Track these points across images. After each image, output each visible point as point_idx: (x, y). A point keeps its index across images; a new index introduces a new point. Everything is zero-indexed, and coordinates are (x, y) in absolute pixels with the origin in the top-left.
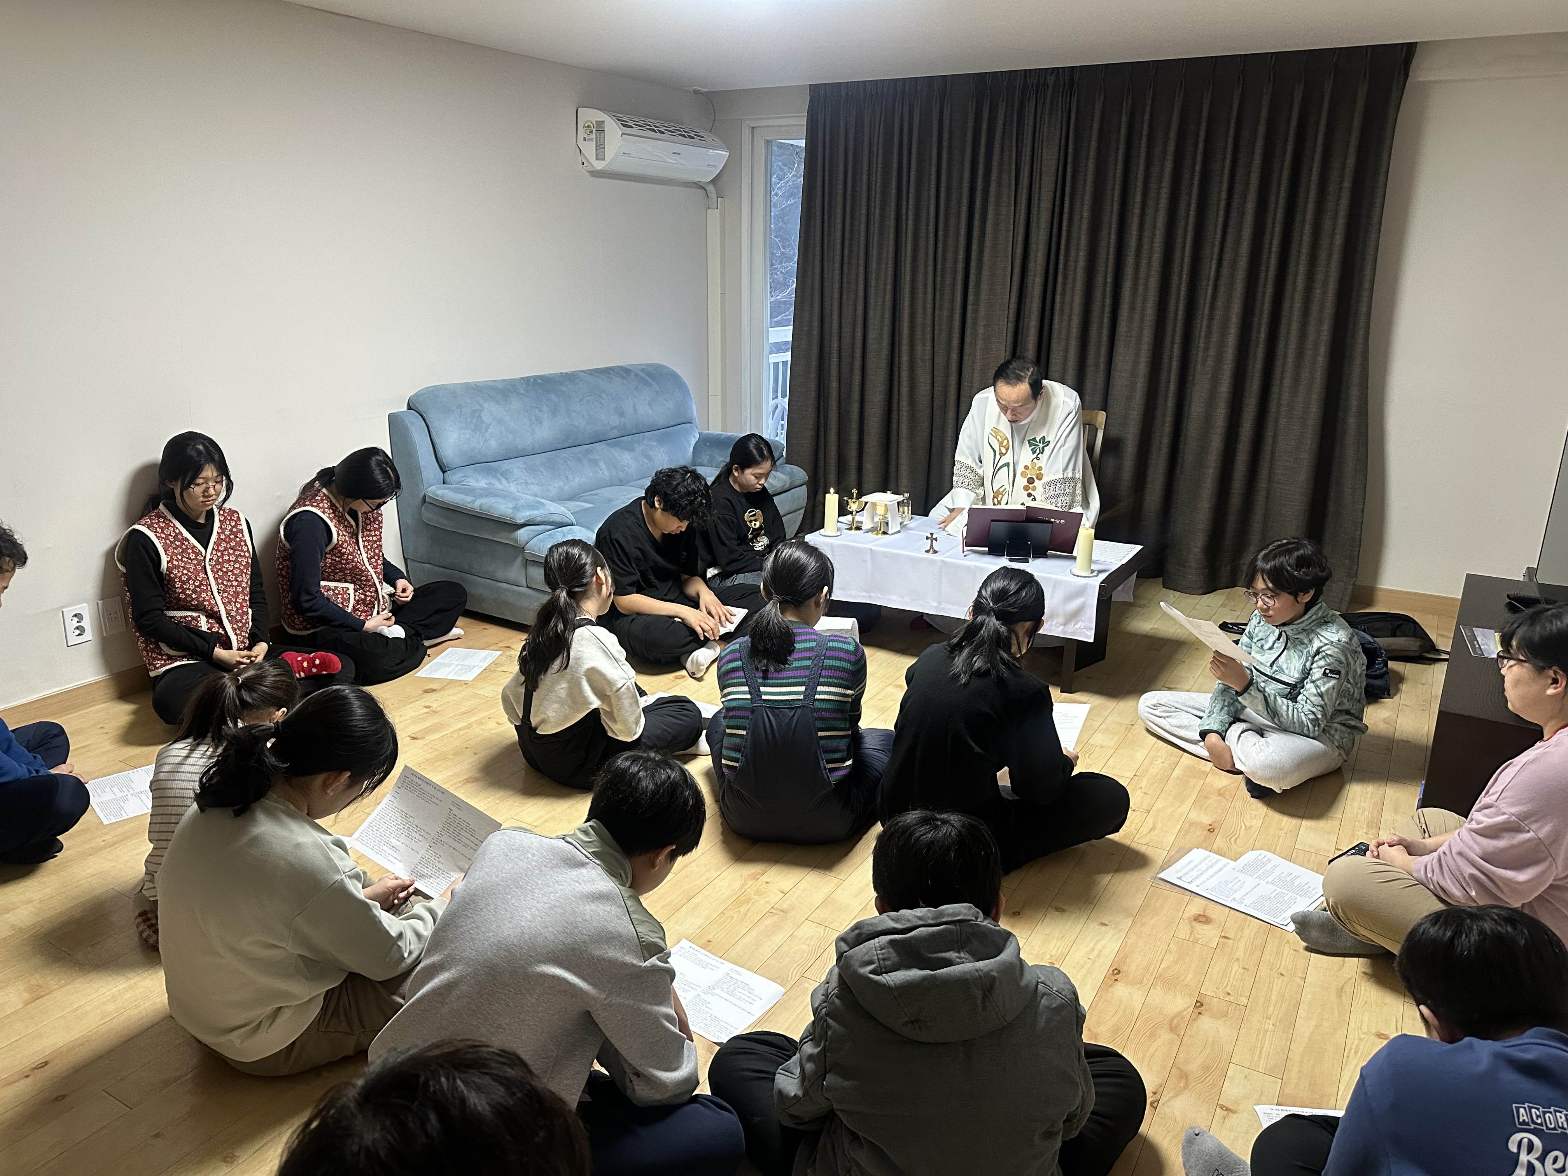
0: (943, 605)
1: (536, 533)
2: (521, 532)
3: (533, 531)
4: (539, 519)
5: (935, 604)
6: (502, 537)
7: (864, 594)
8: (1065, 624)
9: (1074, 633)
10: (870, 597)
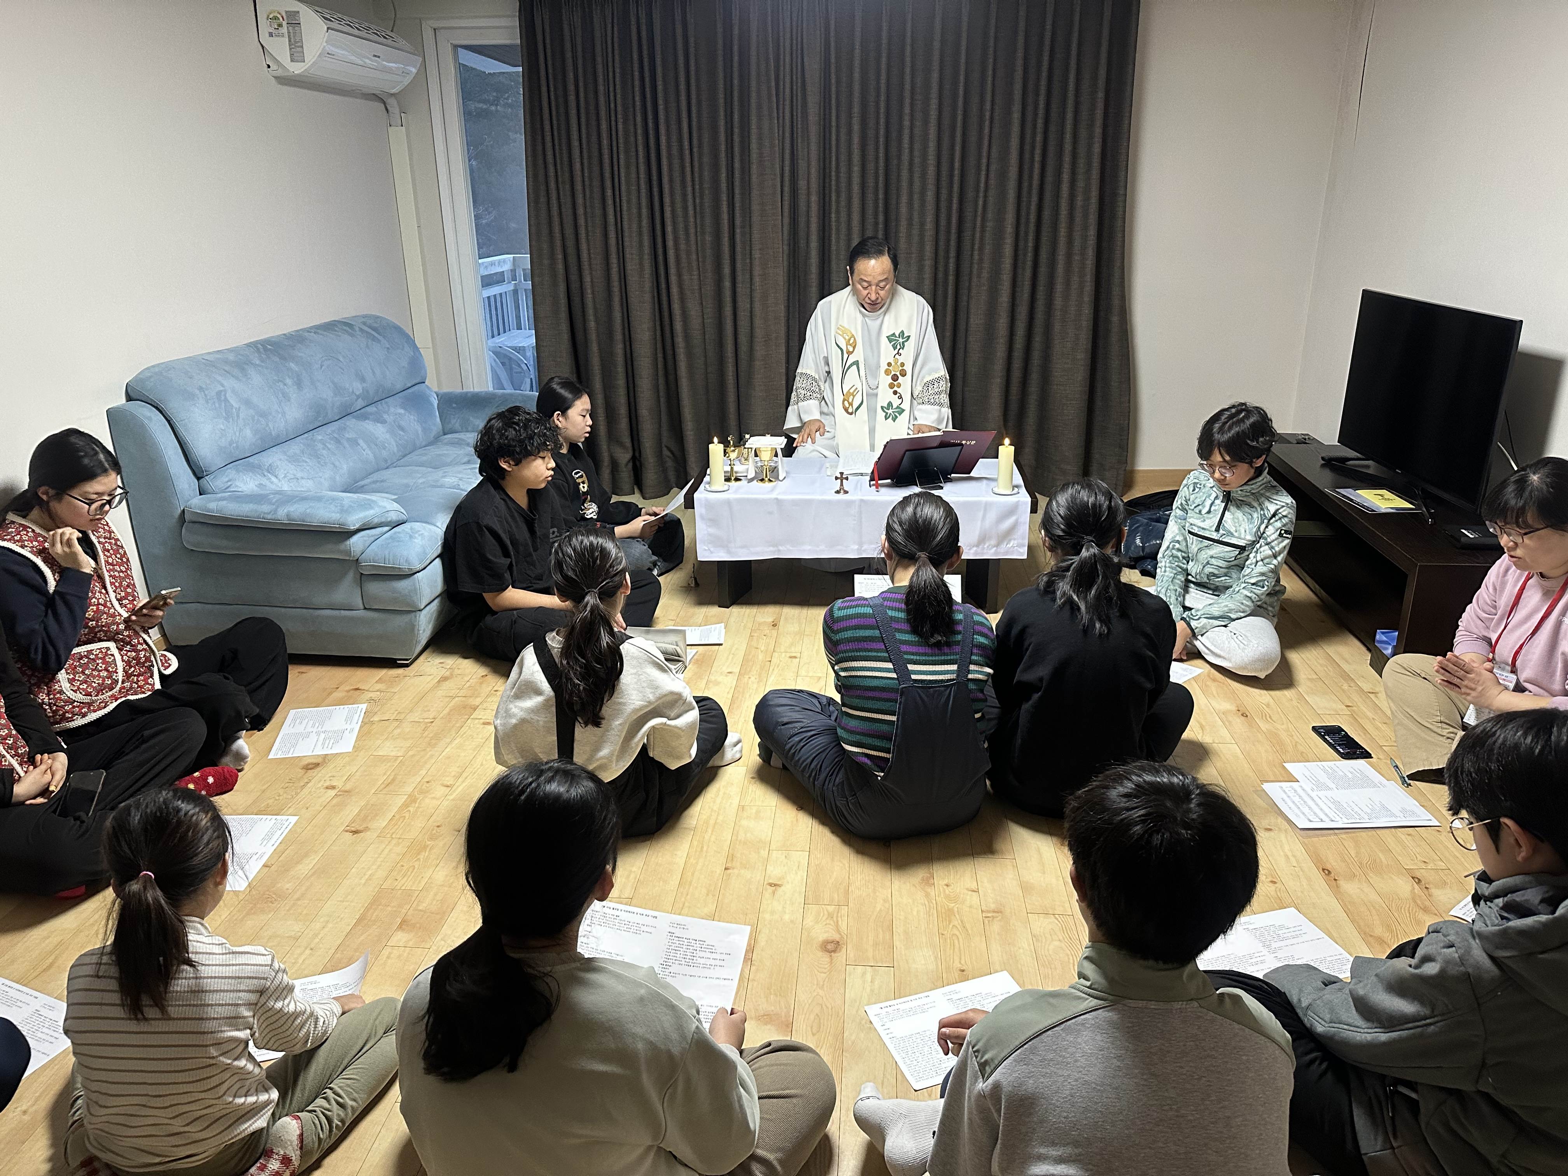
0: (865, 547)
1: (373, 539)
2: (355, 539)
3: (369, 536)
4: (376, 520)
5: (856, 547)
6: (327, 551)
7: (771, 549)
8: (998, 545)
9: (1007, 553)
10: (779, 551)
